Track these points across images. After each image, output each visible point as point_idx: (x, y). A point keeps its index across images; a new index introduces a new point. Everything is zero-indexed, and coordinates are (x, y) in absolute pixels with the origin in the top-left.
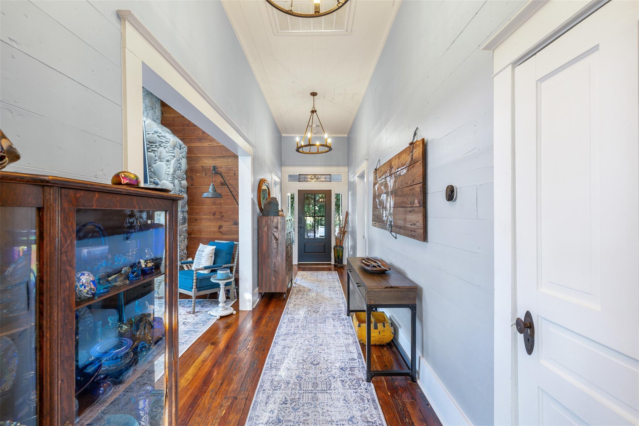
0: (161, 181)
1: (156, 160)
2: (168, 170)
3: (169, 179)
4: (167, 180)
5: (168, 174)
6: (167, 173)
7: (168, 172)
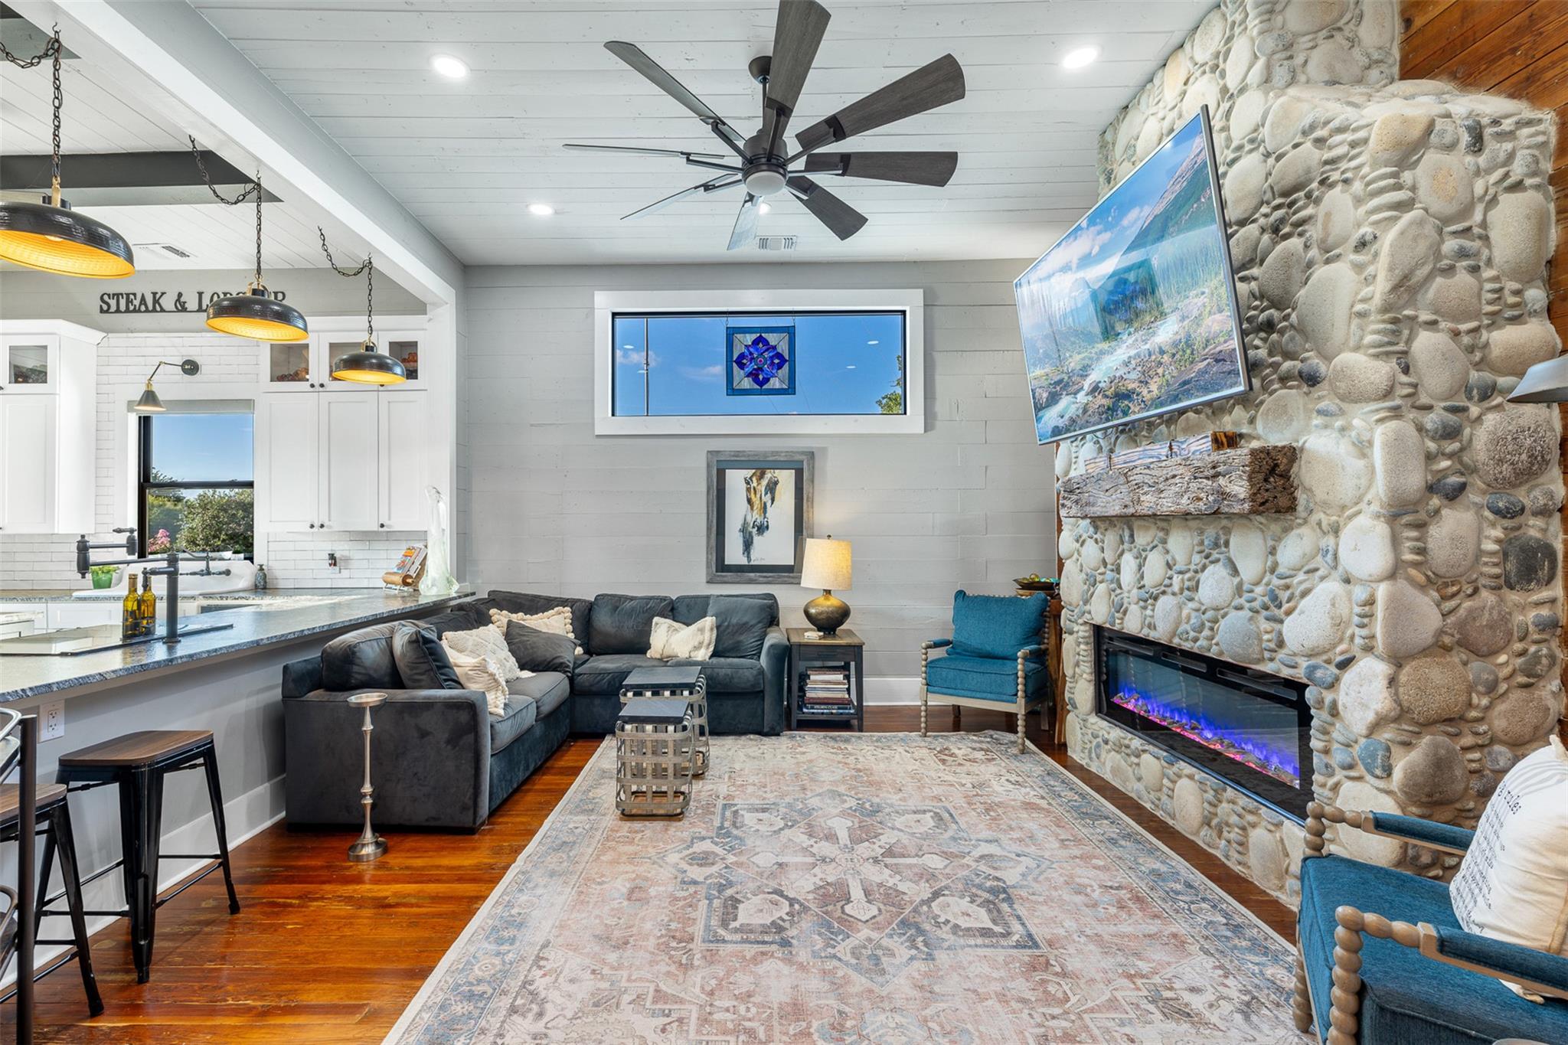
0: (1328, 359)
1: (1310, 265)
2: (1366, 291)
3: (1369, 339)
4: (1357, 348)
5: (1361, 315)
6: (1359, 307)
7: (1364, 301)
